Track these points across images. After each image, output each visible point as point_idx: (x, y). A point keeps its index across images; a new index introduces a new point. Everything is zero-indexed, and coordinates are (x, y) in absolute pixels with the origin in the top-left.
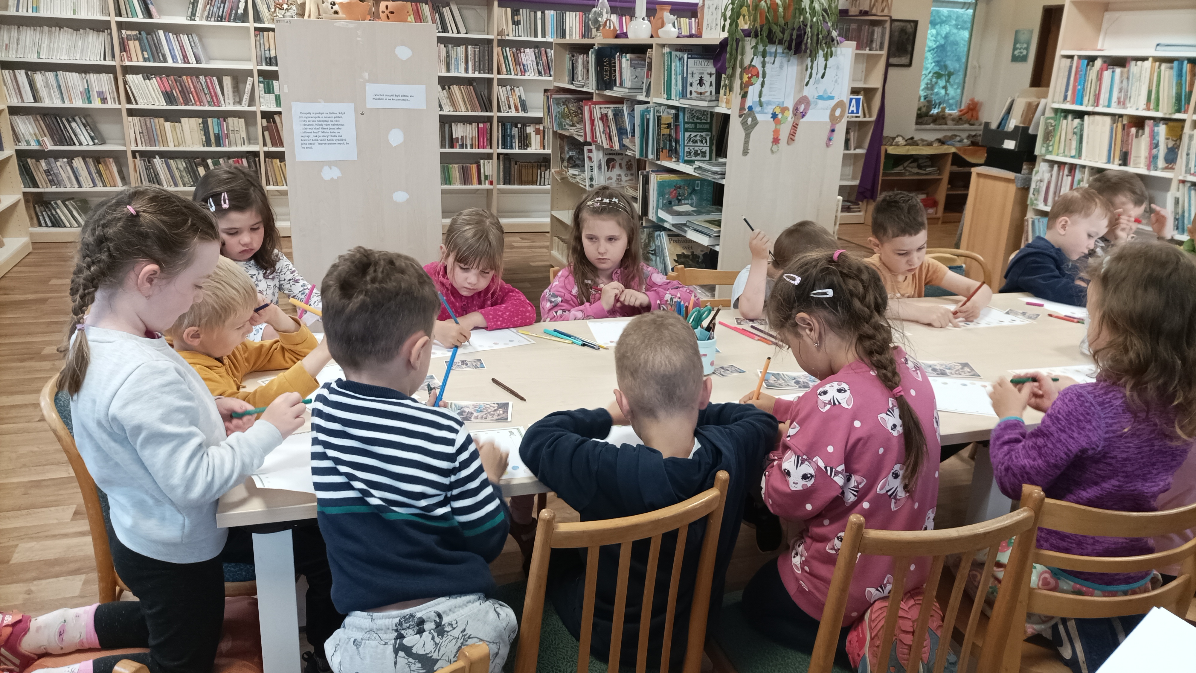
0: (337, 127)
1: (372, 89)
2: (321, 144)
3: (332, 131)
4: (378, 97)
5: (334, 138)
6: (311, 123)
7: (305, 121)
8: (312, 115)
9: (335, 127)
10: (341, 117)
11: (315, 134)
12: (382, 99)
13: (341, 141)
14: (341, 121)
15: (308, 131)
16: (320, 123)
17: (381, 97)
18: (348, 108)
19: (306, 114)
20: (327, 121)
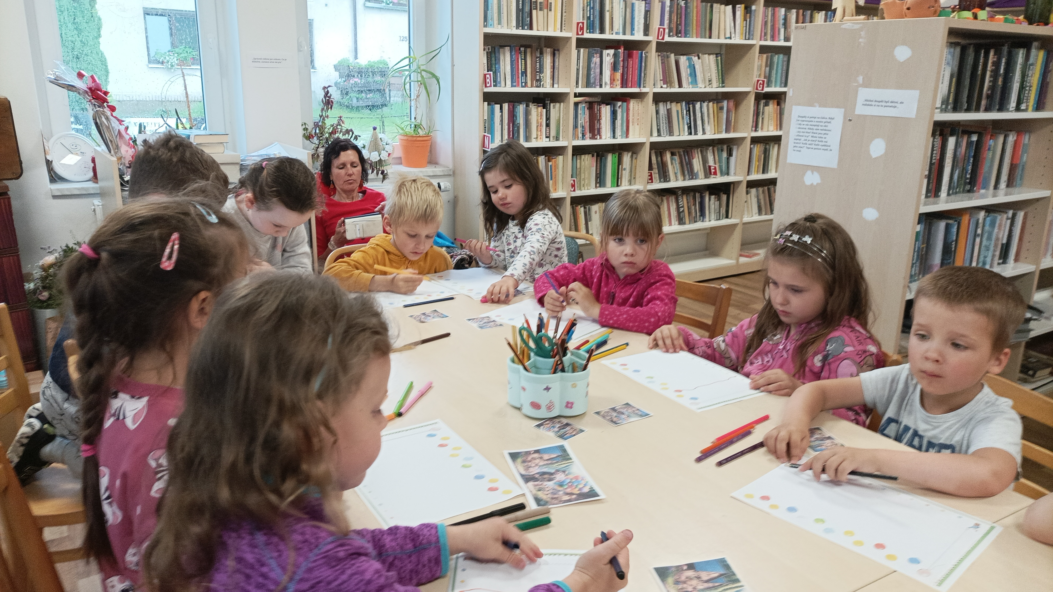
1: (864, 94)
2: (809, 148)
3: (820, 136)
4: (868, 103)
5: (820, 143)
6: (804, 127)
7: (800, 124)
10: (830, 122)
11: (806, 138)
12: (871, 105)
13: (826, 147)
15: (801, 134)
16: (811, 127)
17: (870, 103)
18: (838, 114)
20: (818, 126)
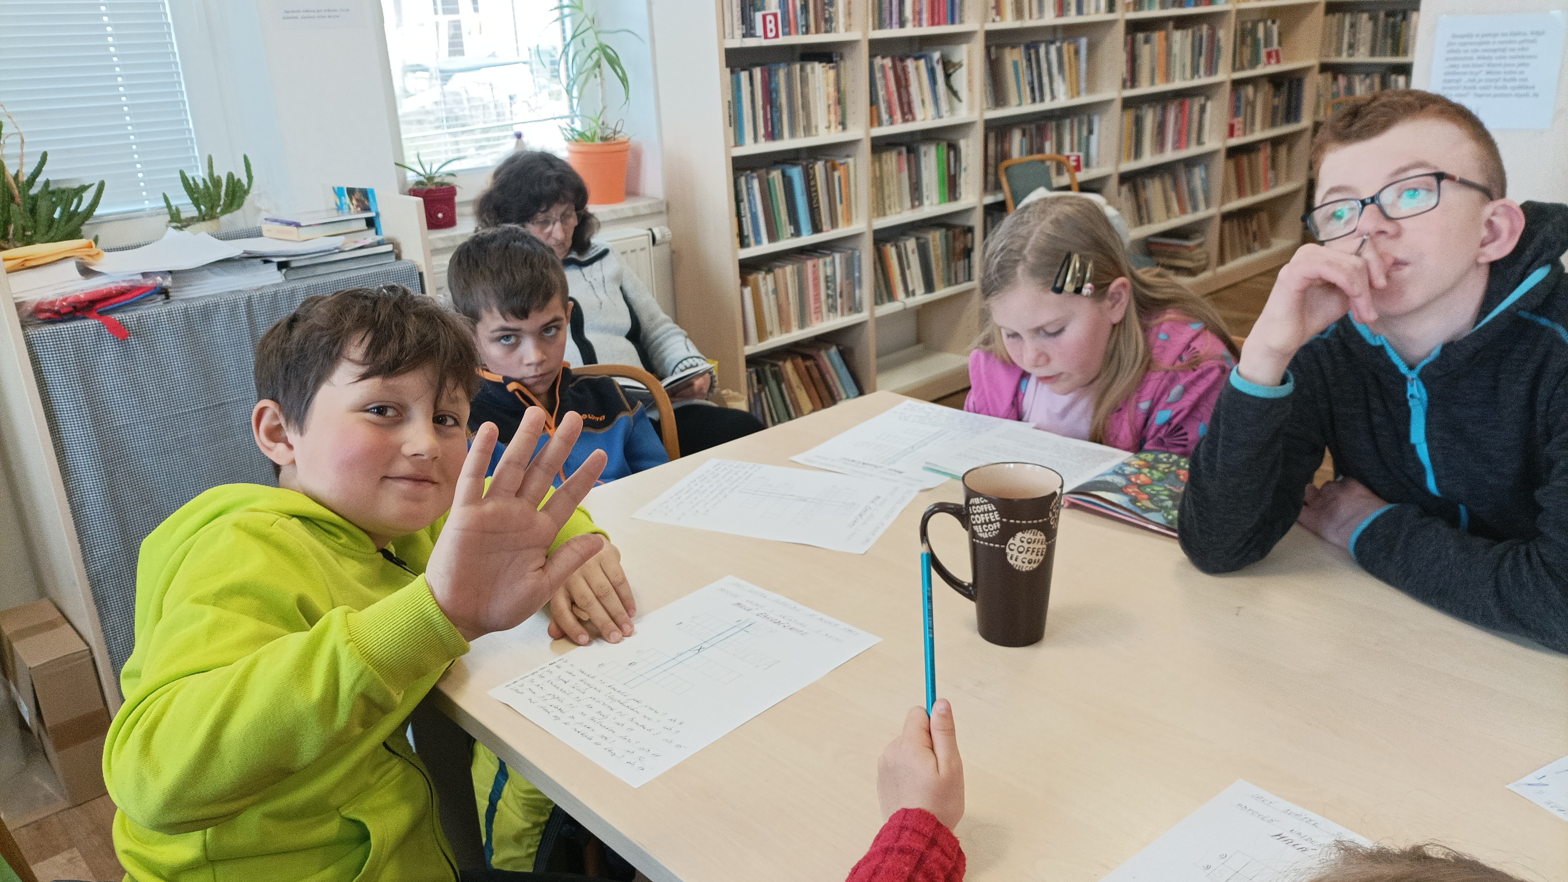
0: (1521, 61)
3: (1508, 69)
6: (1469, 55)
7: (1457, 51)
8: (1474, 40)
9: (1516, 61)
11: (1473, 77)
13: (1525, 90)
14: (1532, 50)
15: (1460, 70)
16: (1486, 54)
19: (1462, 37)
20: (1504, 50)
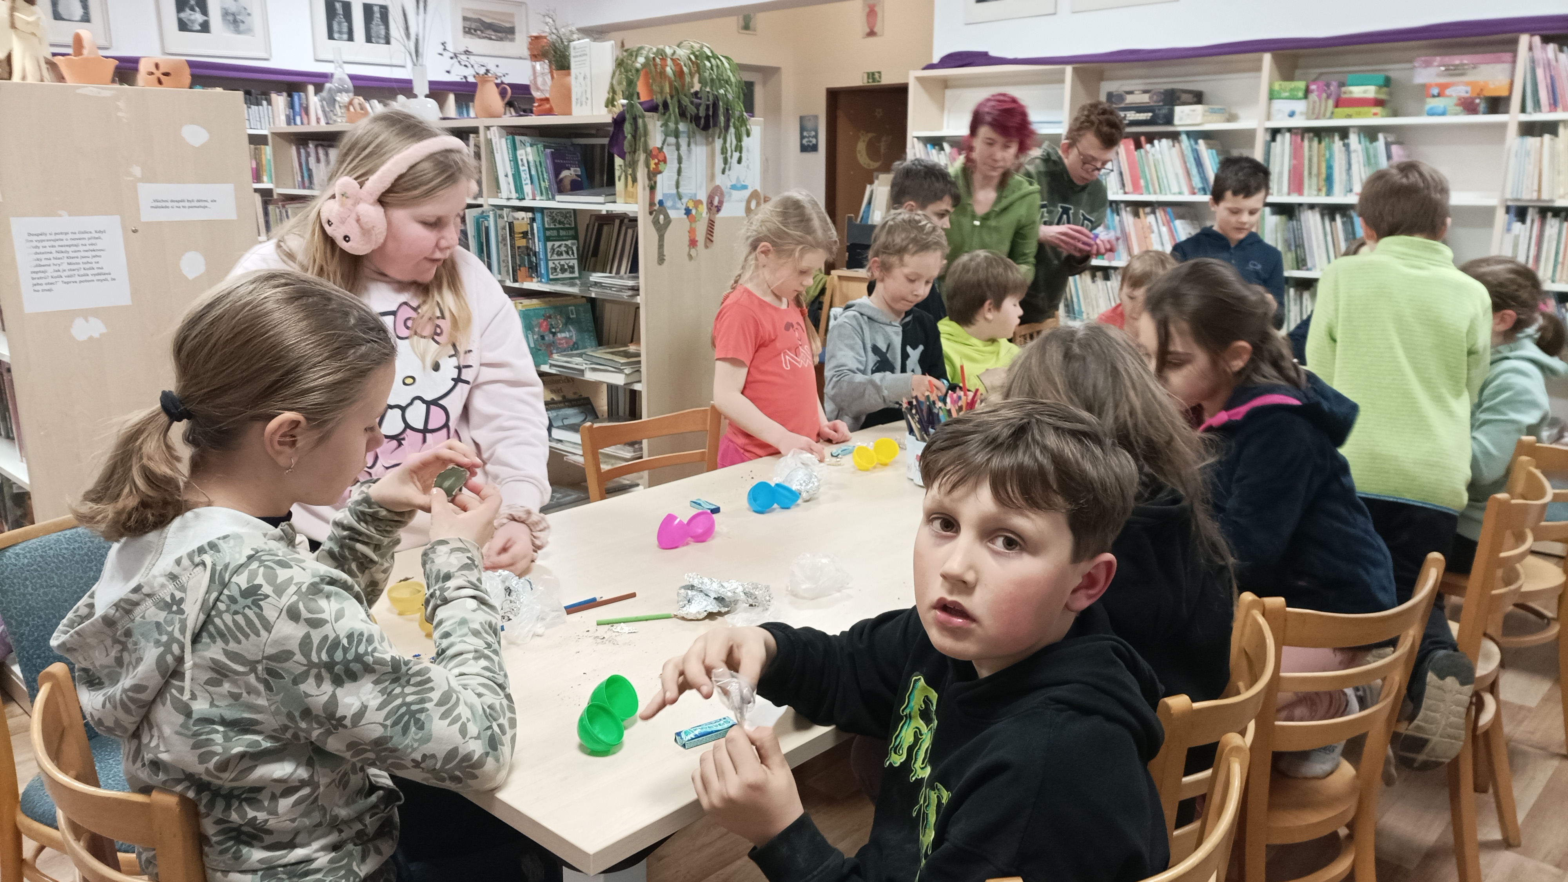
0: (94, 253)
1: (147, 192)
2: (67, 283)
3: (85, 260)
4: (159, 204)
5: (90, 272)
6: (48, 250)
7: (36, 247)
8: (49, 237)
9: (90, 254)
10: (99, 238)
11: (56, 268)
12: (167, 207)
13: (103, 276)
14: (100, 244)
15: (44, 262)
16: (63, 249)
17: (164, 204)
18: (112, 224)
19: (37, 235)
20: (76, 246)
